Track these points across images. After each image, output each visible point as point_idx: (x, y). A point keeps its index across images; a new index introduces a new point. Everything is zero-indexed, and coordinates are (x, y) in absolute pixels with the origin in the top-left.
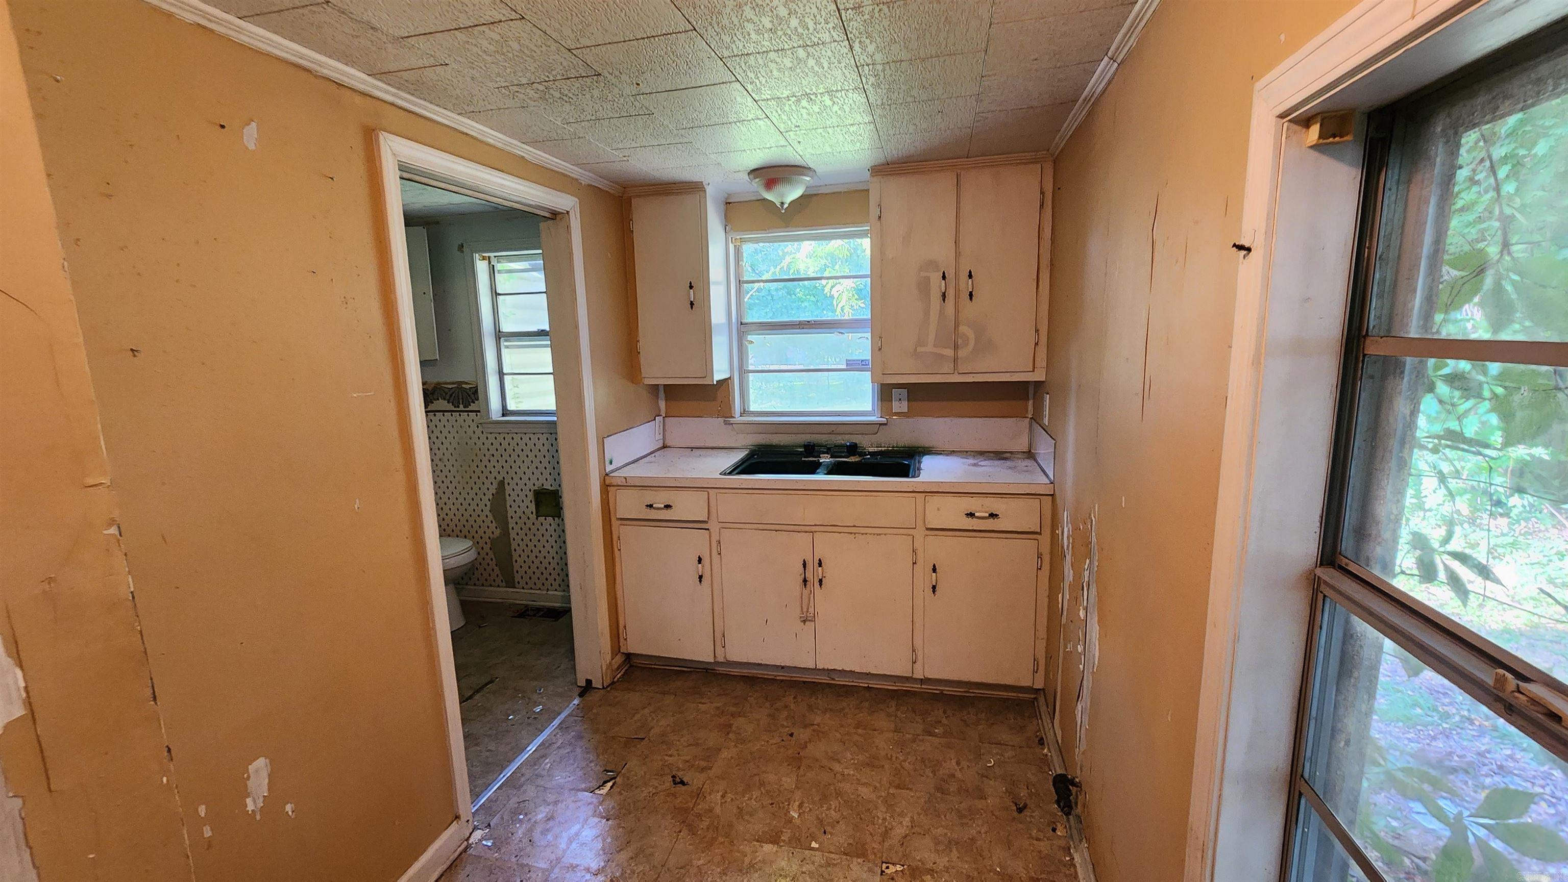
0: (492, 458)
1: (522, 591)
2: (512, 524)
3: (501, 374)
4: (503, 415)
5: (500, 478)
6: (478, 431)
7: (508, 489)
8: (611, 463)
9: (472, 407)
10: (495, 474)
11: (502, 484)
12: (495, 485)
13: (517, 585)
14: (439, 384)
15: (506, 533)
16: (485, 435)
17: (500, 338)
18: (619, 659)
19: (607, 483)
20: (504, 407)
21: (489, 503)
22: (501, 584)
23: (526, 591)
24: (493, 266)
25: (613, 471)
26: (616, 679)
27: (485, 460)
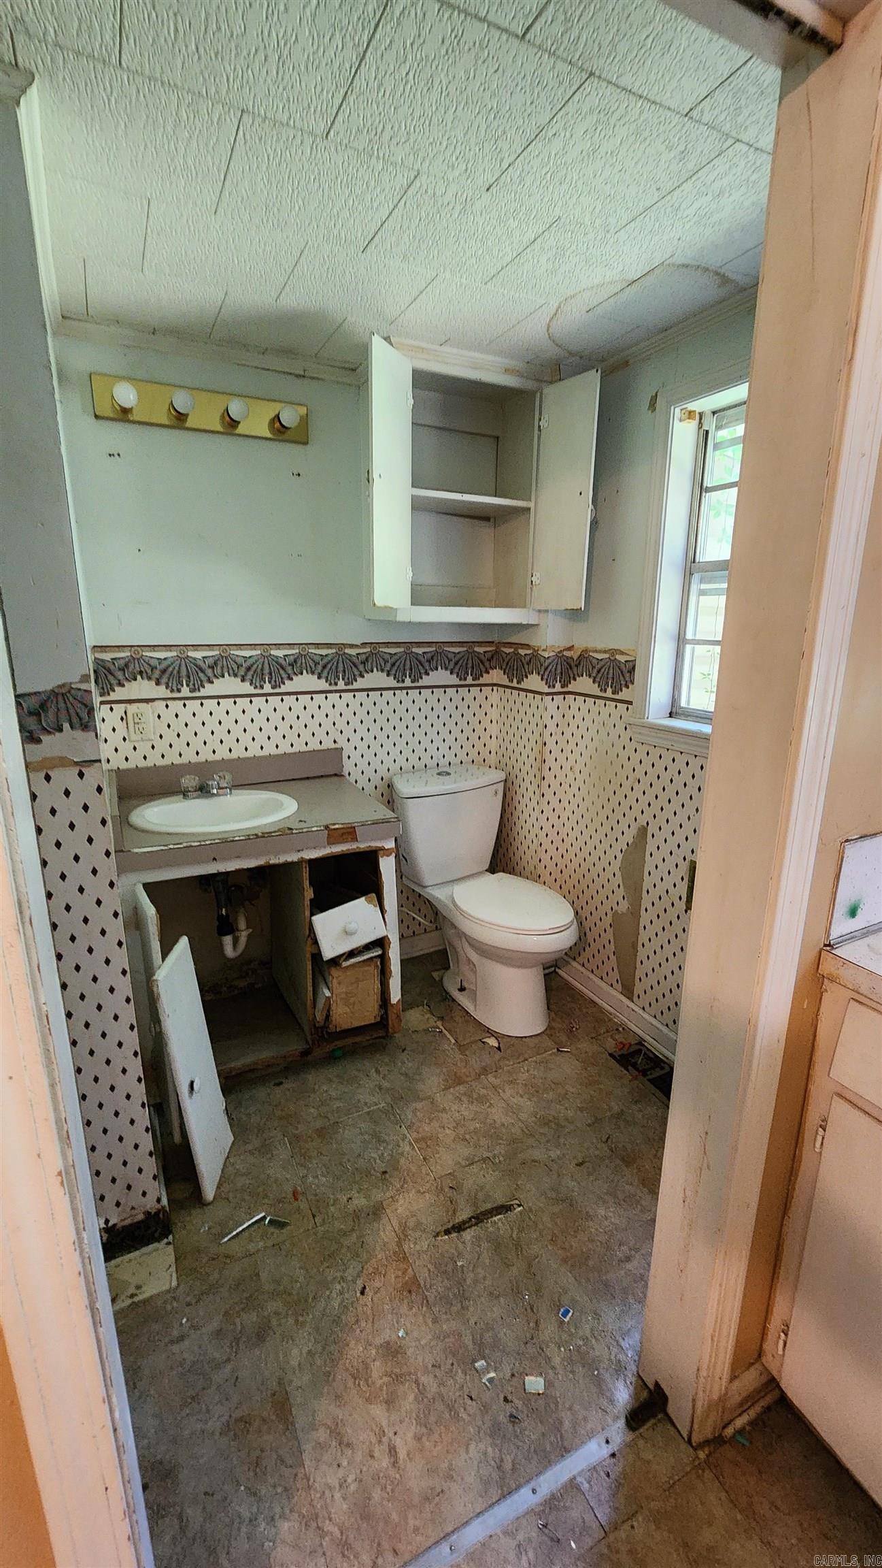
0: (636, 786)
1: (641, 1012)
2: (646, 902)
3: (681, 640)
4: (671, 715)
5: (642, 821)
6: (625, 736)
7: (651, 846)
8: (853, 913)
9: (624, 694)
10: (636, 812)
11: (643, 831)
12: (634, 831)
13: (635, 998)
14: (586, 651)
15: (635, 912)
16: (634, 744)
17: (691, 574)
18: (750, 1379)
19: (826, 968)
20: (675, 700)
21: (620, 856)
22: (615, 983)
23: (646, 1016)
24: (707, 432)
25: (851, 937)
26: (729, 1431)
27: (627, 785)
